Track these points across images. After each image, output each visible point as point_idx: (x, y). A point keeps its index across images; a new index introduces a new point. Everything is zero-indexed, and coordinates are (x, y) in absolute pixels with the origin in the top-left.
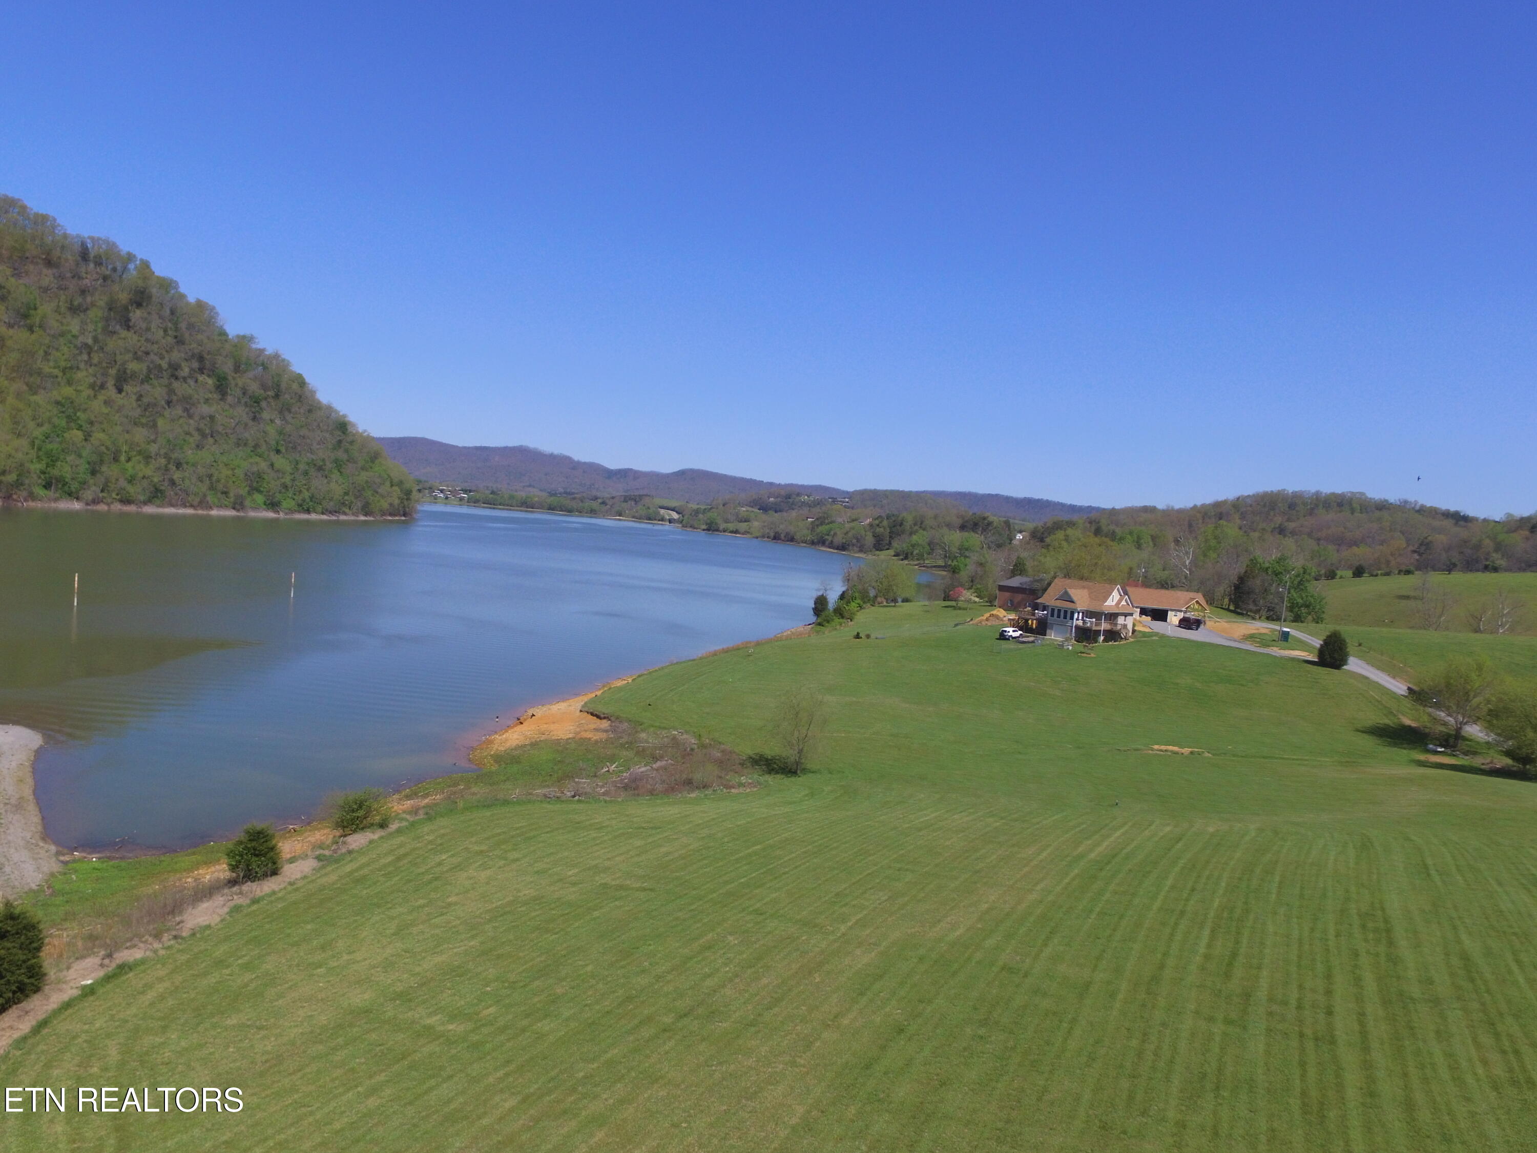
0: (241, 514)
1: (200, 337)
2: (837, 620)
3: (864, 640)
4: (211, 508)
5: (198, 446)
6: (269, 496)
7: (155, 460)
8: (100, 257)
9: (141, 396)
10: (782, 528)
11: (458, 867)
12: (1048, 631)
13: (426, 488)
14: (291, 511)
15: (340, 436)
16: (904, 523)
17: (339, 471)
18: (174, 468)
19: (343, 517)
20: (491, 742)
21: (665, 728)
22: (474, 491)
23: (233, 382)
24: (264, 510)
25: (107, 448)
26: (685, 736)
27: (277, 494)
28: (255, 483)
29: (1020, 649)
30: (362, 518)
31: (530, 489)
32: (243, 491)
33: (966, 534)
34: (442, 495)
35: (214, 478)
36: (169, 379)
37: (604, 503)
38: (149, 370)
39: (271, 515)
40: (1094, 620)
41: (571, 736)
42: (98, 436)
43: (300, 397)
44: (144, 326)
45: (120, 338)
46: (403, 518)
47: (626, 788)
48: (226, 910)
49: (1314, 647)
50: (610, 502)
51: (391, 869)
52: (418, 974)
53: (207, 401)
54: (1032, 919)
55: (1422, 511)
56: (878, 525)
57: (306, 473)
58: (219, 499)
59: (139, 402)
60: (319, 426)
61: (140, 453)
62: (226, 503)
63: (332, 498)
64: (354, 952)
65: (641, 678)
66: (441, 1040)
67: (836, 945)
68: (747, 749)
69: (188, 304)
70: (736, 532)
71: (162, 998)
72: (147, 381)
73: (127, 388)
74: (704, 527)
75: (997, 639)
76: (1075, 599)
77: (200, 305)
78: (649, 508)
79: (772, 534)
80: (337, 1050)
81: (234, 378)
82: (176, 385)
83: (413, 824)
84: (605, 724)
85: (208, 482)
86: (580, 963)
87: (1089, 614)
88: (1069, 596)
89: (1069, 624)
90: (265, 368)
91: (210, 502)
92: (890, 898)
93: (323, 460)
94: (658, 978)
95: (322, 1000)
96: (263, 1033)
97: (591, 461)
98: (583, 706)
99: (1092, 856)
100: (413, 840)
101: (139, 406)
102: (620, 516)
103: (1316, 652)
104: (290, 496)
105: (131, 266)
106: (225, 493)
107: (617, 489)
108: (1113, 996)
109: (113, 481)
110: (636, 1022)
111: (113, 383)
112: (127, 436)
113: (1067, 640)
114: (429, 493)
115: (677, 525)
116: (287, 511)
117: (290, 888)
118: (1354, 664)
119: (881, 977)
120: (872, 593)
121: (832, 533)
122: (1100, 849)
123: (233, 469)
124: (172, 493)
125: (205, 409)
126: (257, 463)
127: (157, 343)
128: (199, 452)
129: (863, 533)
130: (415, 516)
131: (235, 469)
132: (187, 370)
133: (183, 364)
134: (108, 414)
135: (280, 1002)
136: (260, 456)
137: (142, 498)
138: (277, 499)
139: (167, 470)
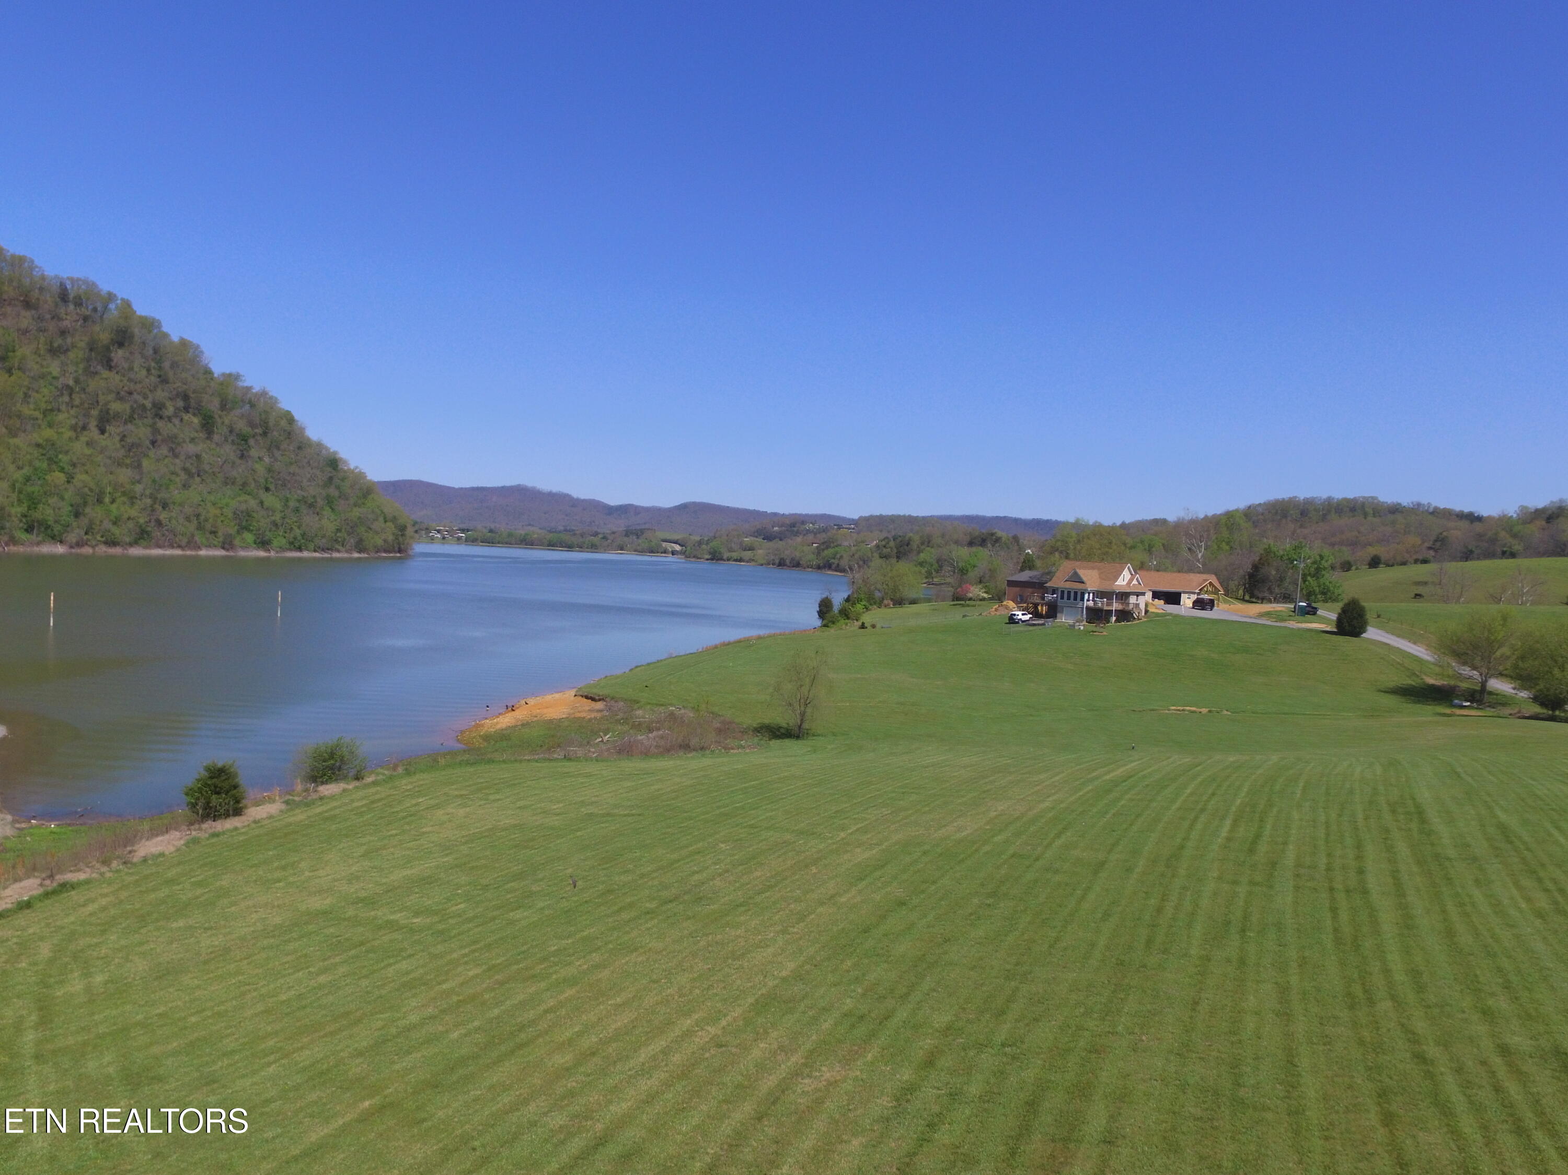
0: (231, 553)
1: (184, 375)
2: (842, 621)
3: (869, 629)
4: (199, 548)
5: (184, 486)
6: (259, 534)
7: (140, 500)
8: (80, 297)
9: (124, 436)
10: (787, 554)
11: (435, 807)
12: (1058, 615)
13: (423, 530)
14: (282, 549)
15: (331, 472)
16: (911, 543)
17: (331, 507)
18: (161, 508)
19: (336, 555)
20: (482, 725)
21: (662, 705)
22: (471, 530)
23: (219, 421)
24: (255, 548)
25: (91, 490)
26: (683, 711)
27: (267, 533)
28: (244, 521)
29: (1030, 631)
30: (356, 555)
31: (530, 527)
32: (232, 531)
33: (974, 549)
34: (439, 536)
35: (202, 518)
36: (153, 418)
37: (605, 538)
38: (133, 410)
39: (262, 554)
40: (1105, 600)
41: (564, 716)
42: (81, 478)
43: (289, 433)
44: (126, 366)
45: (102, 379)
46: (398, 555)
47: (620, 752)
48: (182, 842)
49: (1332, 620)
50: (611, 538)
51: (364, 809)
52: (385, 884)
53: (192, 440)
54: (1043, 820)
55: (1436, 513)
56: (885, 547)
57: (297, 510)
58: (208, 539)
59: (122, 443)
60: (309, 462)
61: (124, 494)
62: (214, 542)
63: (325, 535)
64: (317, 870)
65: (639, 669)
66: (404, 930)
67: (834, 846)
68: (749, 720)
69: (172, 342)
70: (740, 560)
71: (104, 909)
72: (131, 422)
73: (110, 428)
74: (708, 557)
75: (1007, 622)
76: (1084, 579)
77: (184, 343)
78: (651, 541)
79: (777, 561)
80: (290, 942)
81: (220, 417)
82: (160, 424)
84: (600, 705)
85: (196, 522)
86: (560, 868)
87: (1099, 594)
88: (1081, 579)
89: (1080, 605)
90: (252, 405)
91: (198, 542)
92: (893, 812)
93: (314, 497)
94: (642, 876)
95: (278, 906)
96: (209, 933)
97: (591, 497)
98: (577, 692)
100: (390, 789)
101: (123, 446)
102: (622, 550)
103: (1334, 624)
104: (281, 534)
105: (112, 306)
106: (214, 533)
107: (618, 525)
108: (1129, 870)
109: (98, 523)
110: (616, 908)
111: (95, 423)
112: (111, 477)
113: (1078, 621)
114: (426, 534)
115: (680, 556)
116: (278, 549)
117: (254, 826)
118: (1372, 633)
119: (883, 866)
120: (878, 595)
121: (838, 556)
123: (221, 508)
124: (159, 534)
125: (192, 449)
126: (246, 501)
127: (140, 382)
128: (186, 492)
129: (869, 554)
130: (410, 554)
131: (223, 508)
132: (171, 409)
133: (169, 404)
134: (90, 456)
135: (233, 908)
136: (248, 495)
137: (127, 540)
138: (267, 537)
139: (153, 510)
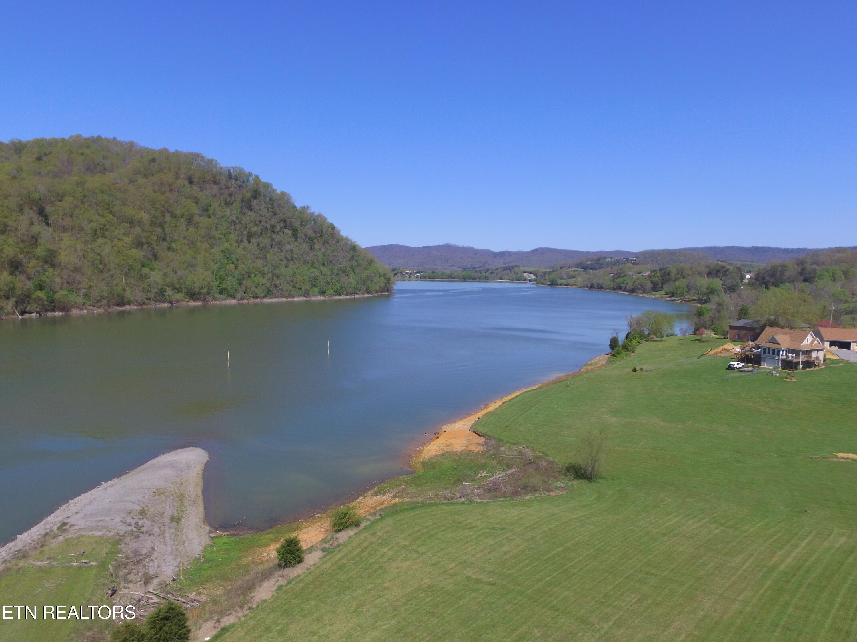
0: (308, 299)
1: (283, 210)
2: (624, 353)
3: (639, 372)
4: (294, 297)
5: (286, 266)
6: (321, 288)
7: (267, 275)
8: (237, 176)
9: (259, 243)
10: (595, 281)
11: (392, 559)
12: (762, 363)
13: (398, 274)
14: (332, 295)
15: (352, 253)
16: (671, 274)
17: (353, 272)
18: (276, 278)
19: (357, 296)
20: (422, 452)
21: (515, 444)
22: (423, 272)
23: (300, 232)
24: (319, 296)
25: (246, 272)
26: (526, 450)
27: (324, 287)
28: (314, 282)
29: (742, 377)
30: (366, 295)
31: (452, 267)
32: (308, 287)
33: (711, 280)
34: (407, 276)
35: (295, 282)
36: (271, 233)
37: (492, 273)
38: (262, 230)
39: (322, 298)
40: (794, 355)
41: (463, 448)
42: (241, 266)
43: (333, 235)
44: (258, 208)
45: (248, 216)
46: (387, 293)
47: (489, 491)
48: (275, 588)
50: (496, 272)
51: (358, 559)
53: (289, 242)
56: (654, 276)
57: (337, 275)
58: (297, 292)
59: (258, 247)
60: (342, 249)
61: (260, 272)
62: (301, 294)
63: (351, 286)
64: (333, 624)
65: (505, 405)
68: (563, 460)
69: (277, 194)
70: (568, 285)
72: (261, 236)
73: (252, 240)
74: (549, 283)
75: (727, 369)
76: (780, 342)
77: (283, 194)
78: (518, 273)
79: (589, 285)
81: (301, 229)
82: (274, 236)
83: (373, 523)
84: (482, 440)
85: (292, 284)
87: (790, 351)
88: (776, 340)
89: (777, 357)
90: (315, 222)
91: (293, 294)
92: (638, 600)
93: (345, 267)
98: (471, 428)
99: (782, 567)
100: (372, 535)
101: (258, 249)
102: (502, 279)
104: (331, 287)
105: (251, 179)
106: (300, 289)
107: (499, 264)
109: (249, 287)
111: (246, 238)
112: (254, 264)
113: (775, 368)
114: (400, 275)
115: (534, 283)
116: (330, 295)
117: (307, 572)
120: (646, 332)
121: (626, 282)
122: (789, 560)
123: (303, 276)
124: (276, 291)
125: (288, 247)
126: (314, 272)
127: (264, 216)
128: (287, 269)
129: (645, 282)
130: (393, 291)
132: (279, 228)
133: (277, 225)
134: (244, 254)
136: (315, 269)
137: (262, 295)
138: (324, 290)
139: (273, 280)
